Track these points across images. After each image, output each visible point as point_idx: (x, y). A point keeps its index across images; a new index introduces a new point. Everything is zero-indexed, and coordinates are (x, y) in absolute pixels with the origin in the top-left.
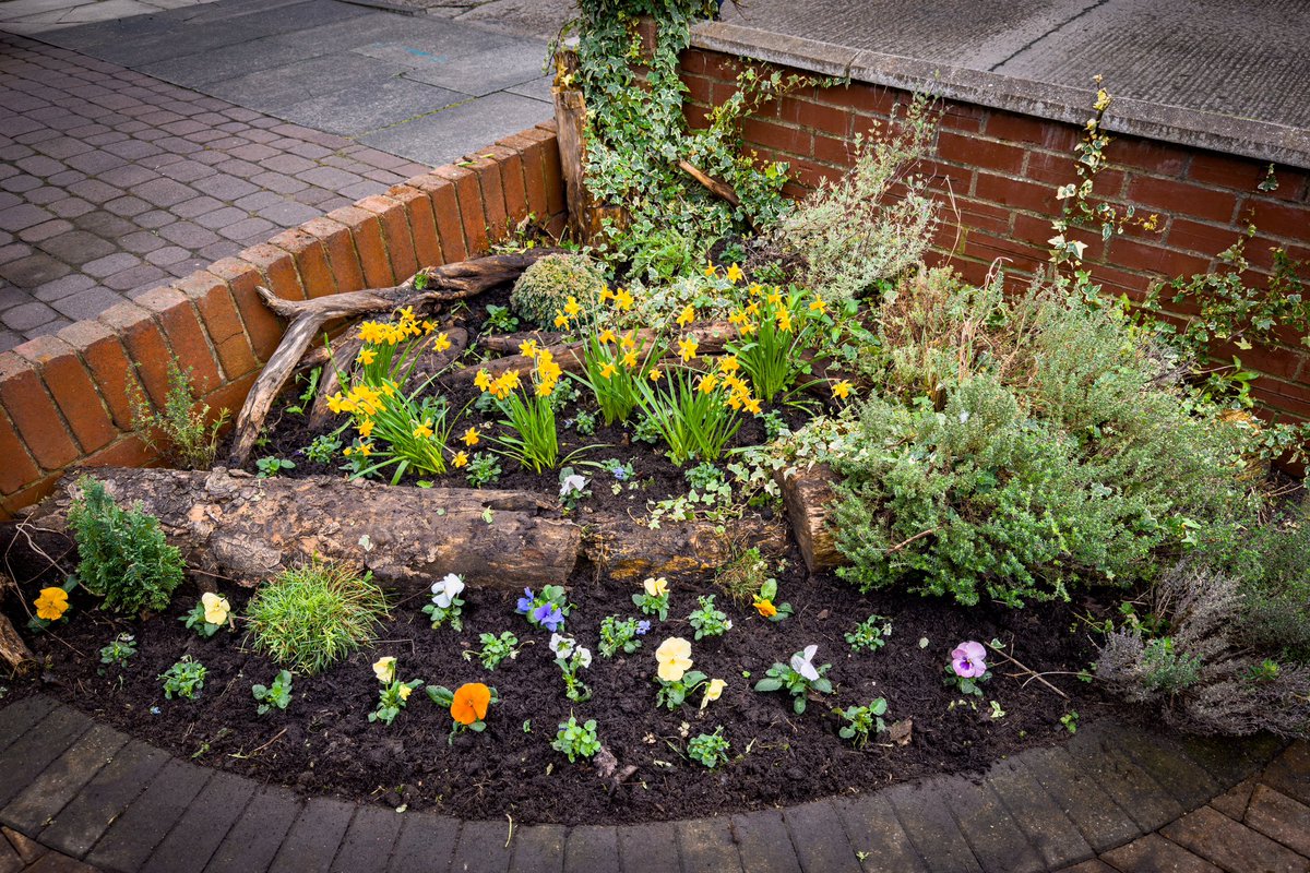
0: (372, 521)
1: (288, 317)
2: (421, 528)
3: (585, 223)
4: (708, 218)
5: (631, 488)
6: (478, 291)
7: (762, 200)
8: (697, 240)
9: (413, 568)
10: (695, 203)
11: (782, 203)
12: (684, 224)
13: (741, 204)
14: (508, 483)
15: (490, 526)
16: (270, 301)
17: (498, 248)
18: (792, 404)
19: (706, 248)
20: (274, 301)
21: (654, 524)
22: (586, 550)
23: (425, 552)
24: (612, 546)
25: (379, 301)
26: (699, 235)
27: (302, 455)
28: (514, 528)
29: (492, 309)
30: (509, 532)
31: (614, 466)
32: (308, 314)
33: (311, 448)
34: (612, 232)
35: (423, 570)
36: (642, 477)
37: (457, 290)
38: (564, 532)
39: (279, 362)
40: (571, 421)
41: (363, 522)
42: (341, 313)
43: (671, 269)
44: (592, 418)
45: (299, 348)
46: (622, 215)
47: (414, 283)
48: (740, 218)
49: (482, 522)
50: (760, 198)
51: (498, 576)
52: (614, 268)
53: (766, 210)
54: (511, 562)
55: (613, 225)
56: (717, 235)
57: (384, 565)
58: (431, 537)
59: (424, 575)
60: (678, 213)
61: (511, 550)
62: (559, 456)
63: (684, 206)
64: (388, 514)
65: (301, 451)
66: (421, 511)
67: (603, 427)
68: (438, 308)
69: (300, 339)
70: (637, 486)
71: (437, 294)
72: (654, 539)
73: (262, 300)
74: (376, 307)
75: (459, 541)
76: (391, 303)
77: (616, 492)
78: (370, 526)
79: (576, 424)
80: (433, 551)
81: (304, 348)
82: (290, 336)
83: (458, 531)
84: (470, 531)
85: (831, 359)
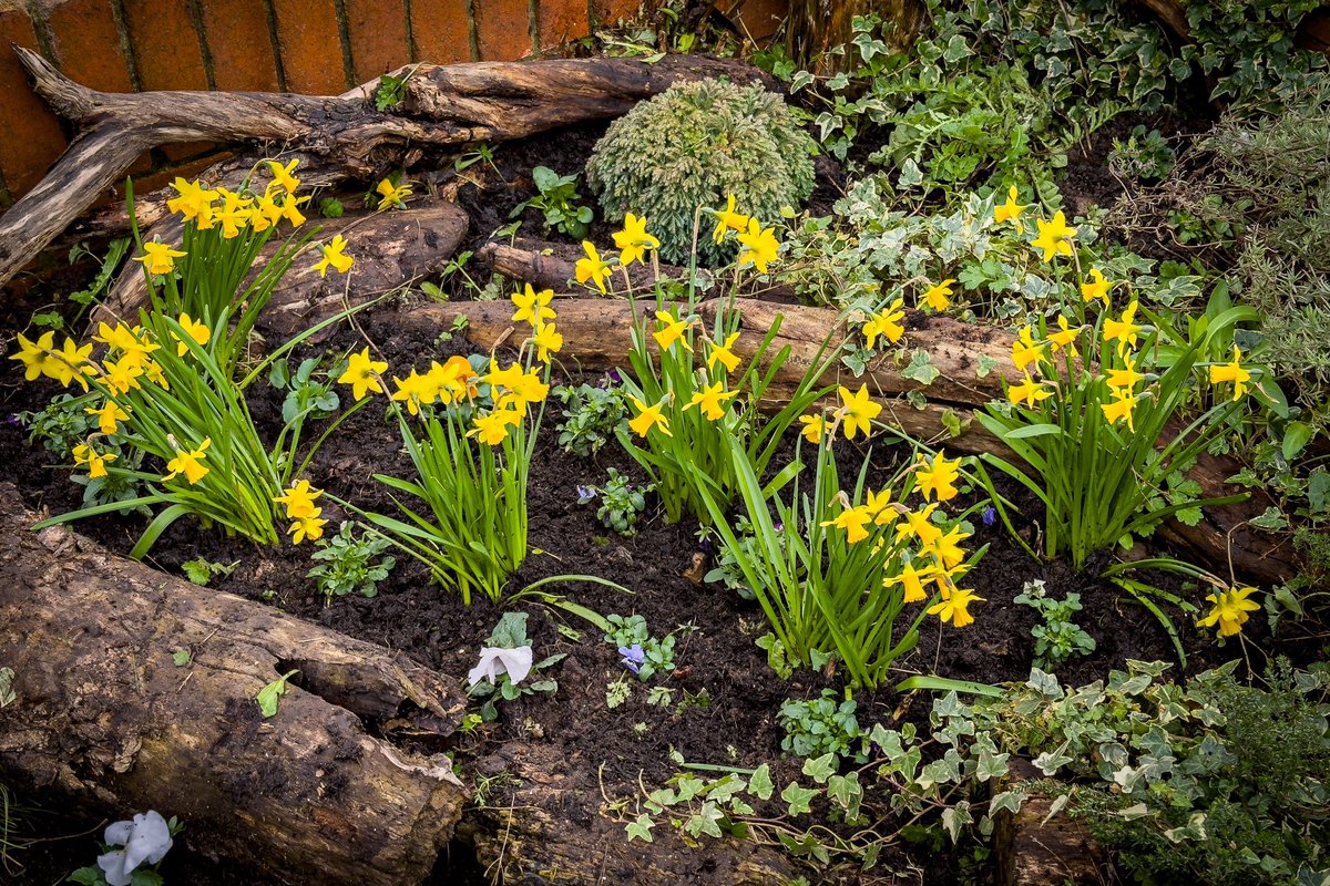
0: (32, 639)
1: (77, 123)
2: (124, 685)
3: (817, 18)
4: (1112, 56)
5: (652, 701)
6: (523, 132)
7: (1245, 43)
8: (1069, 102)
9: (83, 772)
10: (1093, 14)
11: (1296, 58)
12: (1050, 61)
13: (1194, 41)
14: (389, 610)
15: (265, 726)
16: (40, 81)
17: (610, 40)
18: (1129, 587)
19: (1085, 126)
20: (51, 84)
21: (640, 828)
22: (477, 837)
23: (113, 743)
24: (527, 851)
25: (282, 123)
26: (1077, 90)
27: (19, 427)
28: (313, 746)
29: (544, 177)
30: (301, 753)
31: (632, 638)
32: (117, 125)
33: (40, 416)
34: (868, 51)
35: (102, 782)
36: (683, 684)
37: (469, 124)
38: (416, 791)
39: (27, 218)
40: (592, 490)
41: (14, 637)
42: (193, 133)
43: (969, 166)
44: (638, 498)
45: (78, 195)
46: (907, 13)
47: (374, 94)
48: (1184, 73)
49: (250, 709)
50: (1241, 35)
51: (251, 845)
52: (851, 133)
53: (1250, 68)
54: (282, 826)
55: (877, 33)
56: (1124, 99)
57: (26, 747)
58: (137, 711)
59: (103, 793)
60: (1042, 31)
61: (290, 796)
62: (518, 576)
63: (1062, 18)
64: (72, 633)
65: (20, 417)
66: (144, 644)
67: (659, 524)
68: (413, 157)
69: (87, 175)
70: (668, 699)
71: (411, 128)
72: (633, 864)
73: (29, 76)
74: (273, 135)
75: (190, 741)
76: (306, 130)
77: (613, 701)
78: (23, 654)
79: (597, 502)
80: (132, 746)
81: (92, 196)
82: (65, 166)
83: (195, 716)
84: (219, 726)
85: (1267, 497)
